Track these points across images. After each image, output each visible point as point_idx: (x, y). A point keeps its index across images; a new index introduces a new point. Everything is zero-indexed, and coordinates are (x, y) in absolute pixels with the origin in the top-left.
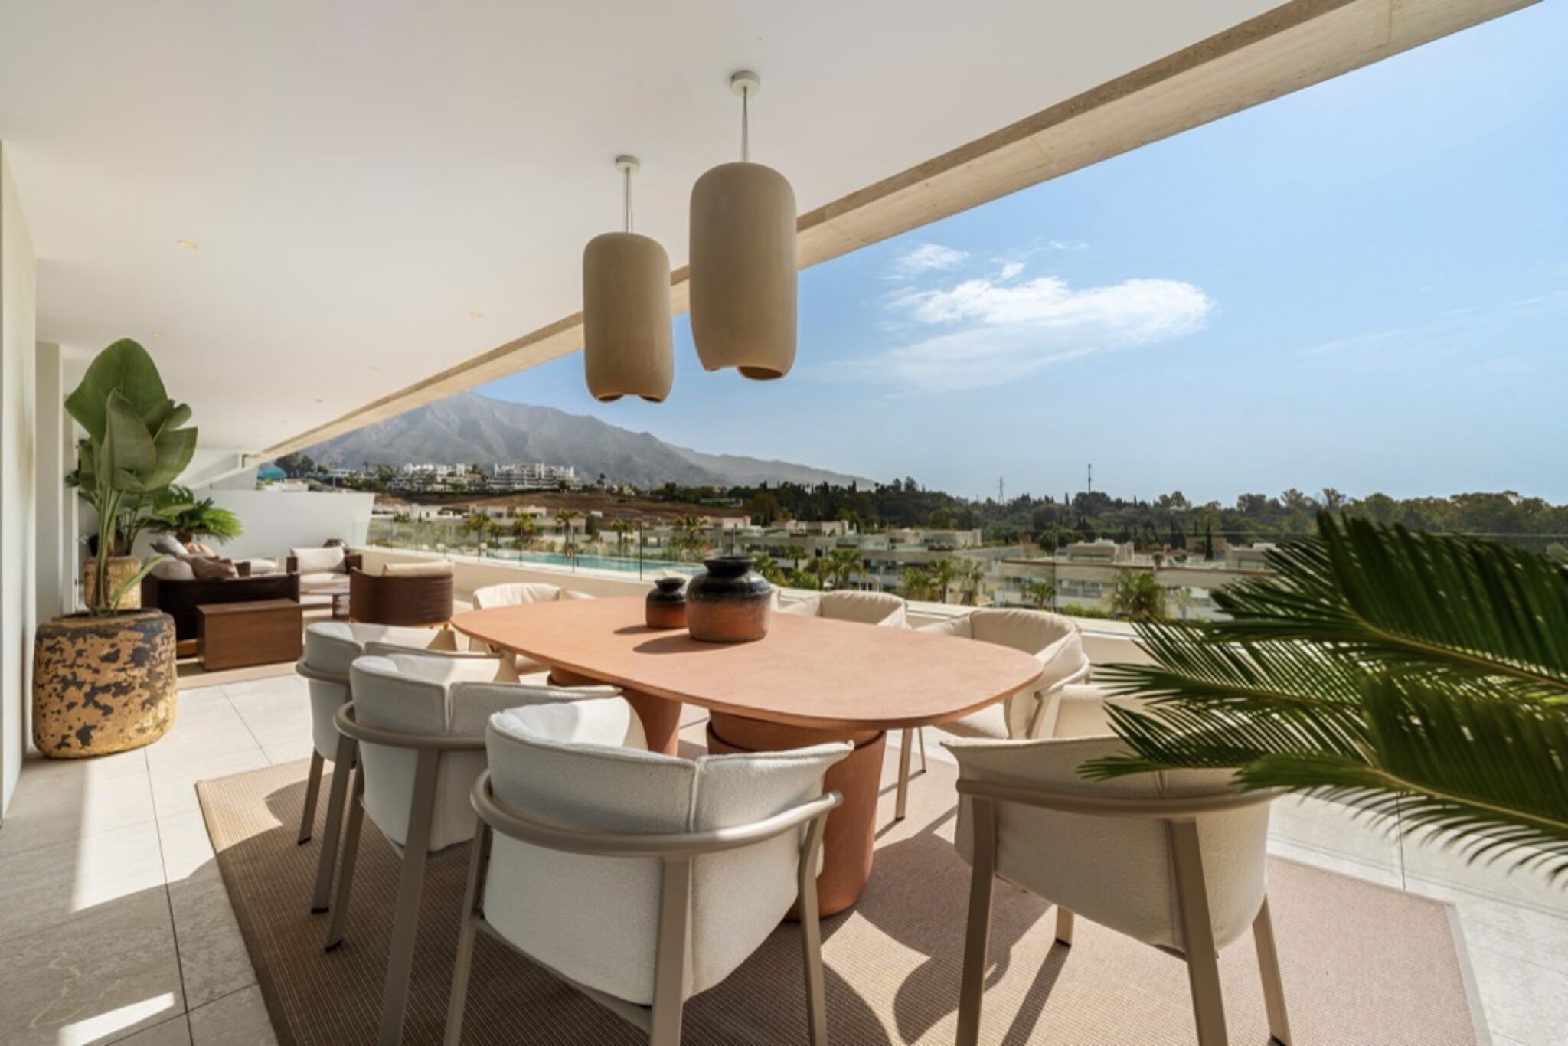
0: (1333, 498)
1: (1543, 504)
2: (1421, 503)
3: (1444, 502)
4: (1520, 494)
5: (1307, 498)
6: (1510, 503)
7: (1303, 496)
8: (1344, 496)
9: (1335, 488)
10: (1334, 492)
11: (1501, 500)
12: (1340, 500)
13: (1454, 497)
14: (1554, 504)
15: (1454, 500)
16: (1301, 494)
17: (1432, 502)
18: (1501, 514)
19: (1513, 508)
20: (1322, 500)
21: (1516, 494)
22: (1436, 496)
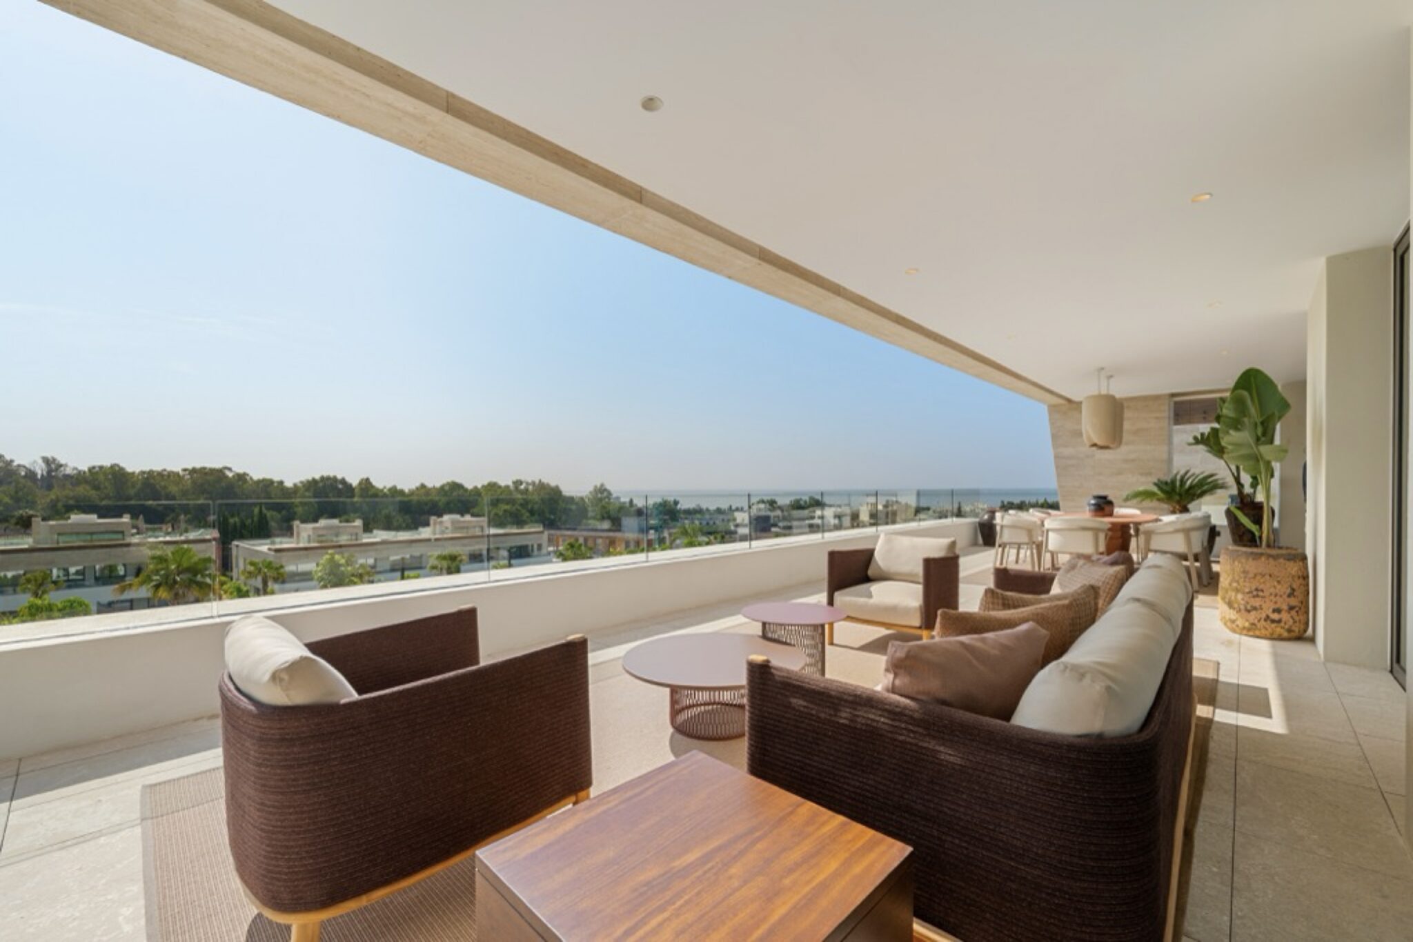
0: (53, 466)
1: (248, 478)
2: (155, 474)
3: (178, 474)
4: (233, 469)
5: (19, 466)
6: (227, 477)
7: (15, 464)
8: (66, 465)
9: (56, 456)
10: (54, 460)
11: (219, 474)
12: (62, 469)
13: (185, 470)
14: (256, 478)
15: (184, 473)
16: (12, 461)
17: (165, 473)
18: (223, 484)
19: (230, 479)
20: (40, 469)
21: (230, 469)
22: (169, 469)
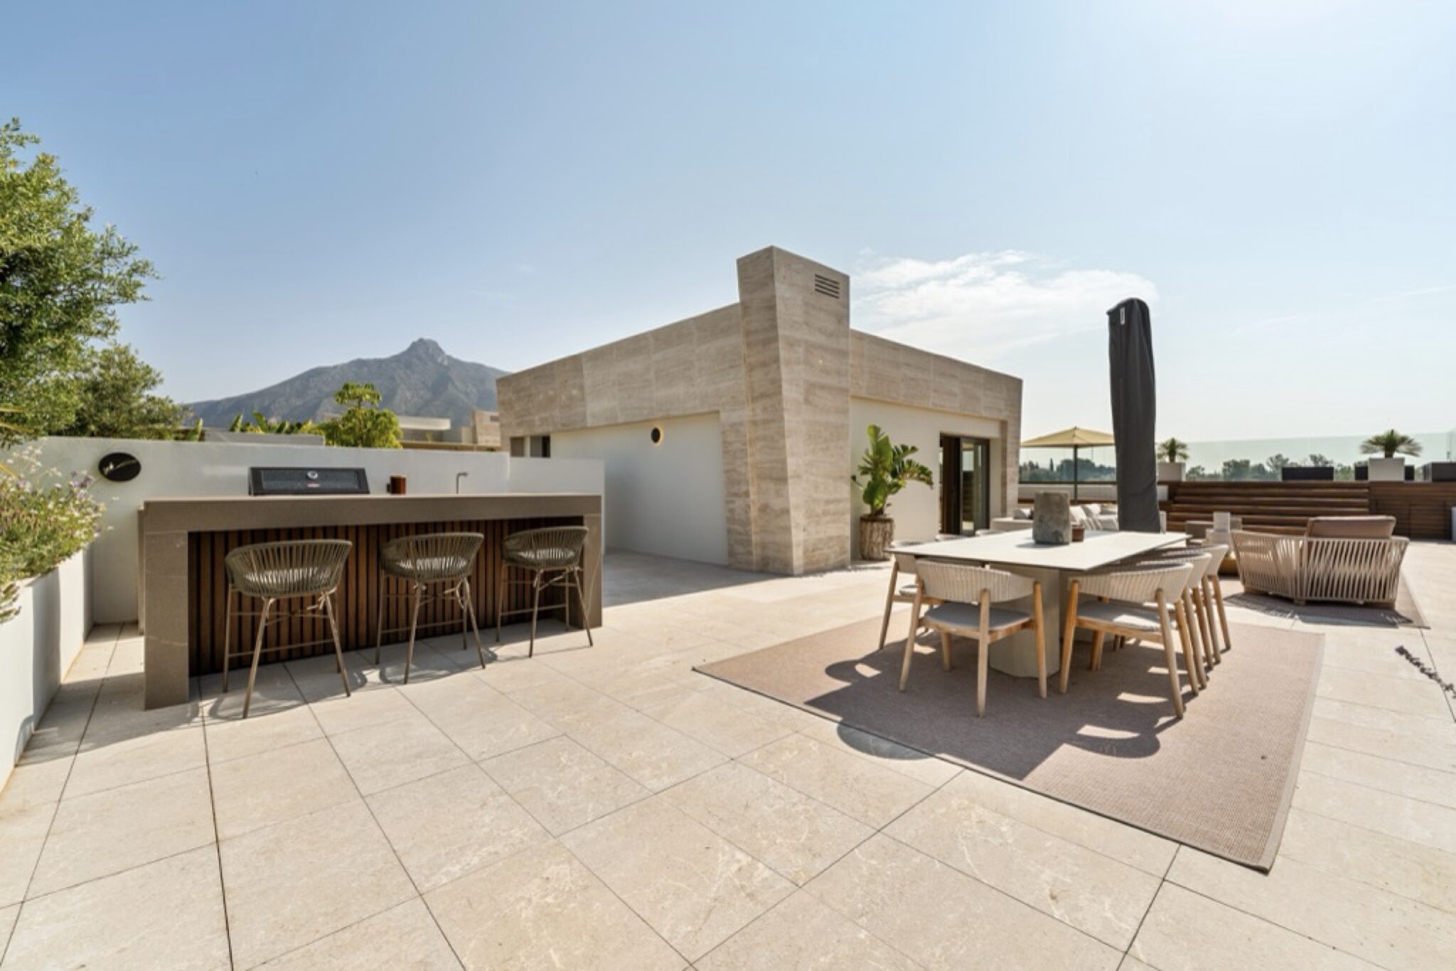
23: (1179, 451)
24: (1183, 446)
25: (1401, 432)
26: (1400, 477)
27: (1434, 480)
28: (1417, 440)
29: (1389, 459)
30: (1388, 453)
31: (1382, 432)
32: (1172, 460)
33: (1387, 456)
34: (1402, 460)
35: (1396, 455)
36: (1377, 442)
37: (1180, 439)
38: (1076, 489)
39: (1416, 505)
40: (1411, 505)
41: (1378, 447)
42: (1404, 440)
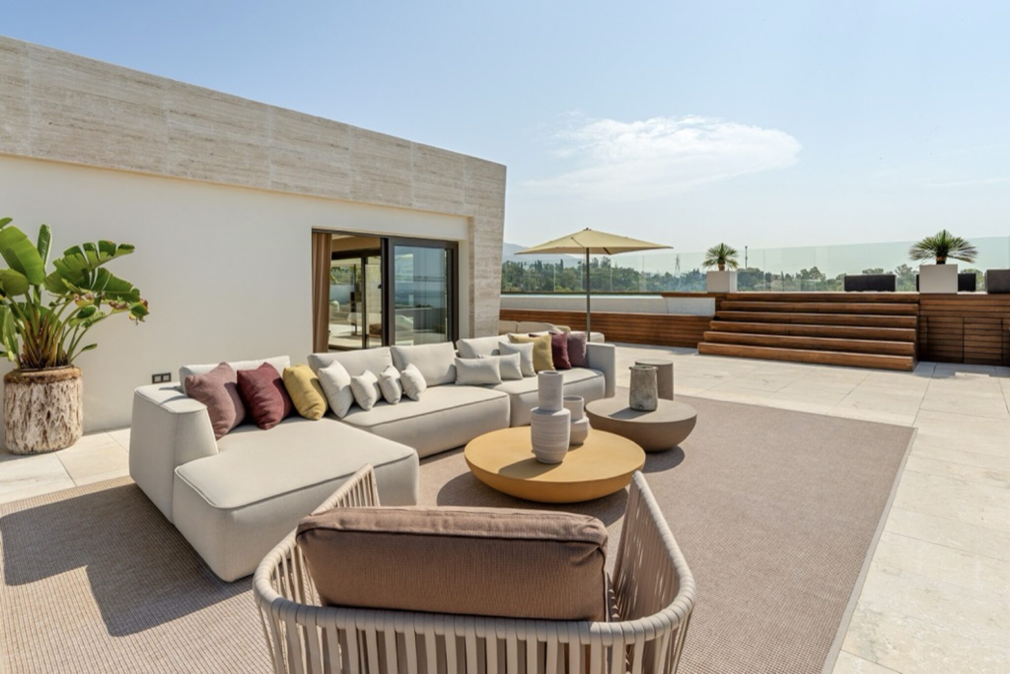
23: (729, 258)
24: (732, 252)
25: (954, 234)
26: (951, 287)
27: (991, 292)
28: (972, 244)
29: (941, 266)
30: (940, 259)
31: (933, 233)
32: (722, 268)
33: (939, 263)
34: (955, 267)
35: (949, 261)
36: (928, 245)
37: (731, 245)
38: (588, 299)
39: (970, 323)
40: (964, 323)
41: (929, 252)
42: (959, 244)
